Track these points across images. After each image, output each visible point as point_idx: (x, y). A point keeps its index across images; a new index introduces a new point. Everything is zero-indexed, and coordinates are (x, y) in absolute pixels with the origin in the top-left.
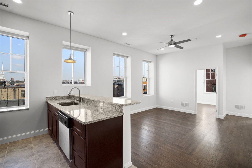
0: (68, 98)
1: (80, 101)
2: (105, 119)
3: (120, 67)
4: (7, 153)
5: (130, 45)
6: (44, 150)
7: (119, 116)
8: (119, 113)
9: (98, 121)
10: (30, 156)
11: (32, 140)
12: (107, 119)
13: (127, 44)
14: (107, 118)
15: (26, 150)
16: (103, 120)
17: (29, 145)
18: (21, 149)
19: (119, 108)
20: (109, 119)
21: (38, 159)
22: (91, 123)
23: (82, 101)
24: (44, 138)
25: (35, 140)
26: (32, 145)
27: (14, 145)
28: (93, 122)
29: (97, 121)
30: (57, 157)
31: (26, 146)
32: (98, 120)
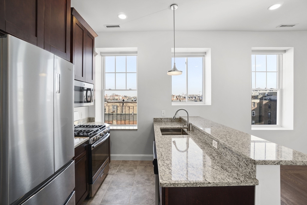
0: (179, 122)
1: (188, 129)
2: (206, 186)
3: (266, 72)
4: (117, 172)
5: (292, 26)
6: (143, 182)
7: (242, 185)
8: (245, 176)
9: (189, 186)
10: (130, 184)
11: (139, 165)
12: (209, 185)
13: (282, 26)
14: (209, 183)
15: (130, 174)
16: (200, 187)
17: (135, 169)
18: (127, 171)
19: (245, 165)
20: (214, 187)
21: (134, 193)
22: (172, 186)
23: (191, 129)
24: (149, 166)
25: (141, 165)
26: (136, 171)
27: (124, 164)
28: (176, 186)
29: (186, 186)
30: (151, 199)
31: (131, 170)
32: (189, 184)
